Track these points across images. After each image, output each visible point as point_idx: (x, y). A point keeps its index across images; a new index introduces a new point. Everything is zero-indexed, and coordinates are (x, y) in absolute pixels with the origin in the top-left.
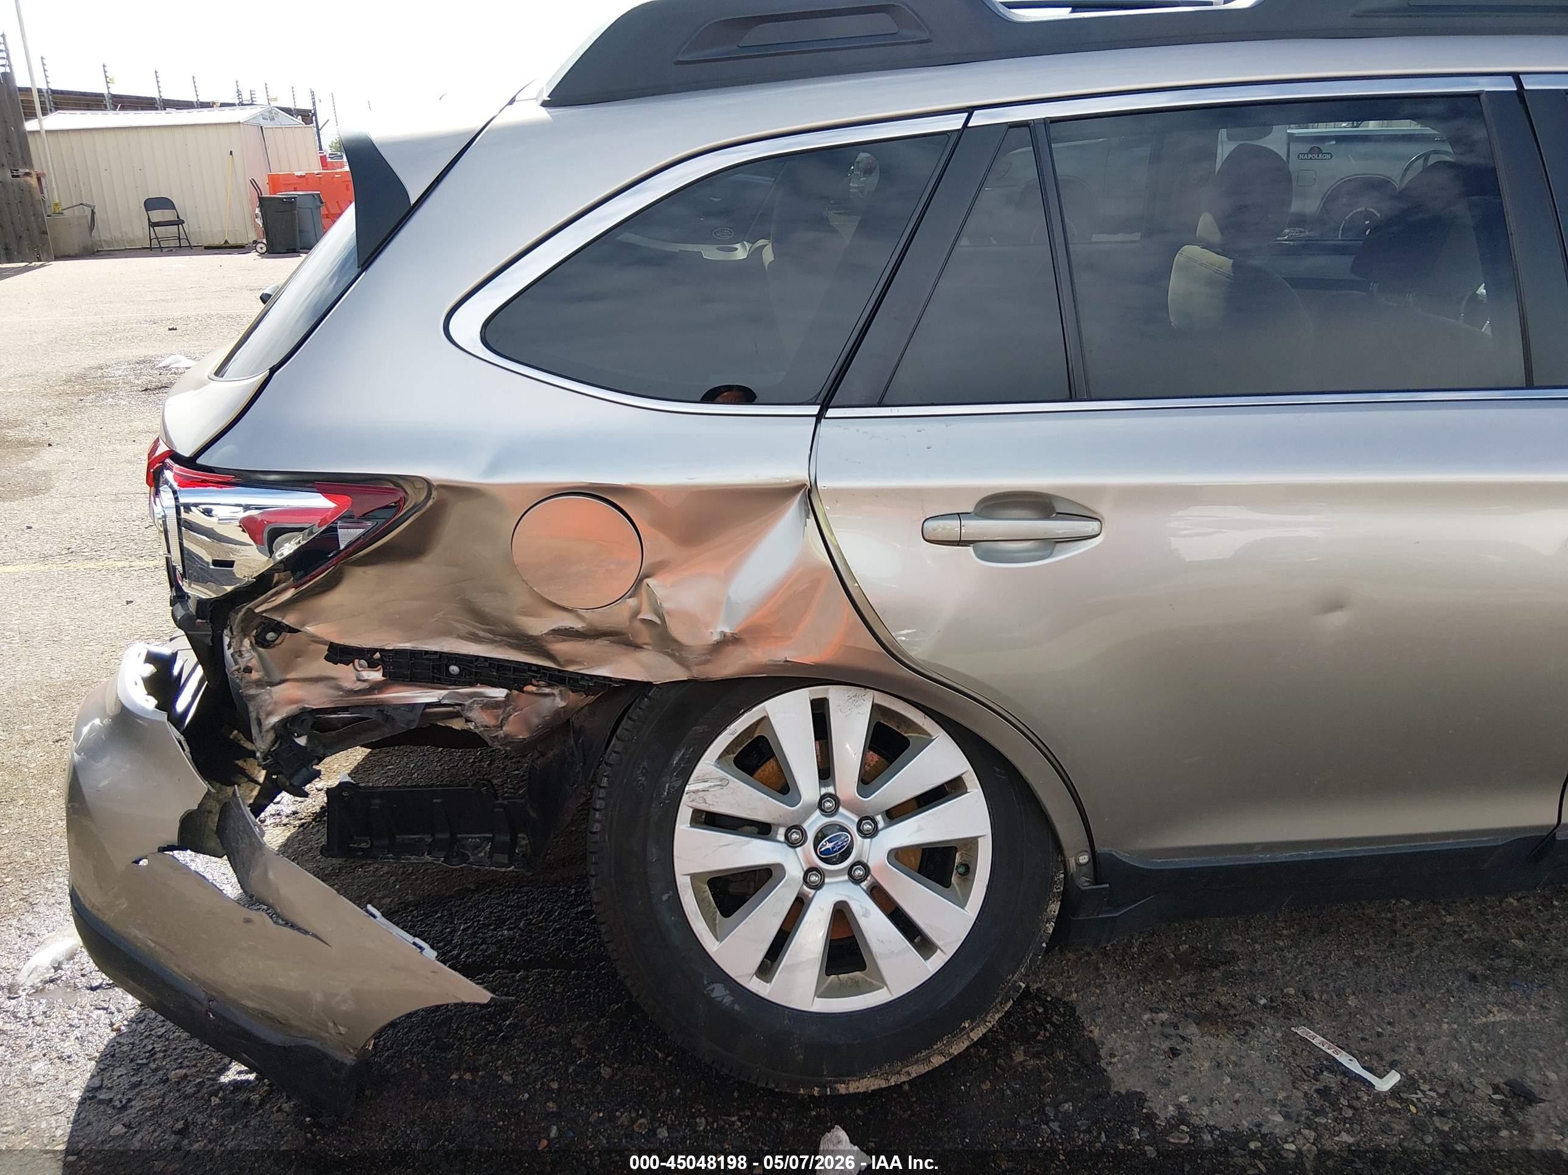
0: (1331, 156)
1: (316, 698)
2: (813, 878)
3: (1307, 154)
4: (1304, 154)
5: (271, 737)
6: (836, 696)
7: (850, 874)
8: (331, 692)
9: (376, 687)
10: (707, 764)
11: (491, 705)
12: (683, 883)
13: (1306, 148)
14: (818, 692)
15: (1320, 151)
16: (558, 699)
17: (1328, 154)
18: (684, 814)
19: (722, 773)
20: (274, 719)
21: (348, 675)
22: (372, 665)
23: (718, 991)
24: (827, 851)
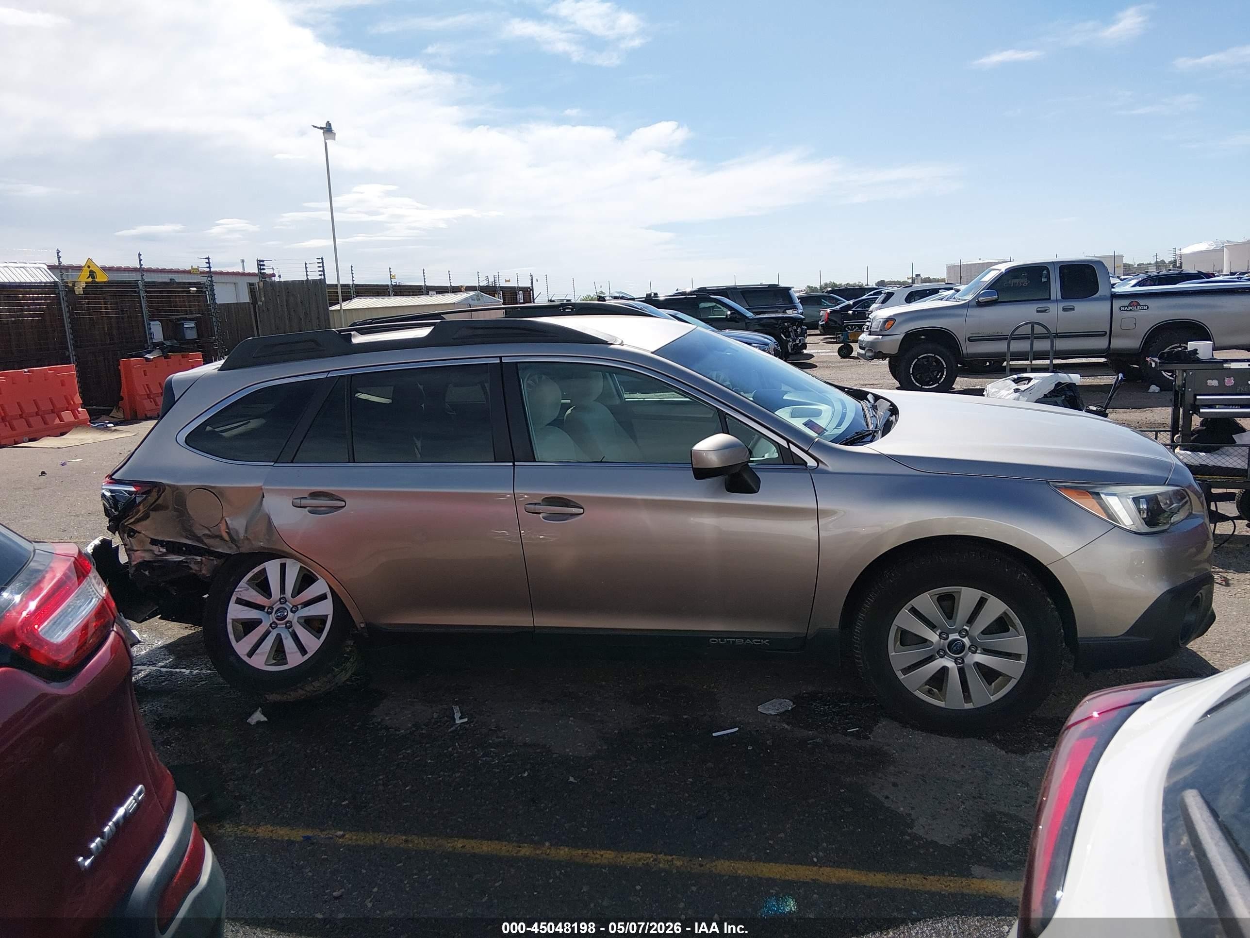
0: (1148, 308)
1: (148, 557)
2: (273, 625)
3: (1128, 307)
4: (1125, 306)
5: (134, 569)
6: (289, 562)
7: (286, 625)
8: (152, 555)
9: (164, 554)
10: (243, 583)
11: (197, 563)
12: (229, 621)
13: (1126, 302)
14: (283, 560)
15: (1138, 304)
16: (215, 561)
17: (1145, 306)
18: (234, 598)
19: (247, 586)
20: (135, 563)
21: (157, 549)
22: (162, 546)
23: (232, 658)
24: (278, 616)
